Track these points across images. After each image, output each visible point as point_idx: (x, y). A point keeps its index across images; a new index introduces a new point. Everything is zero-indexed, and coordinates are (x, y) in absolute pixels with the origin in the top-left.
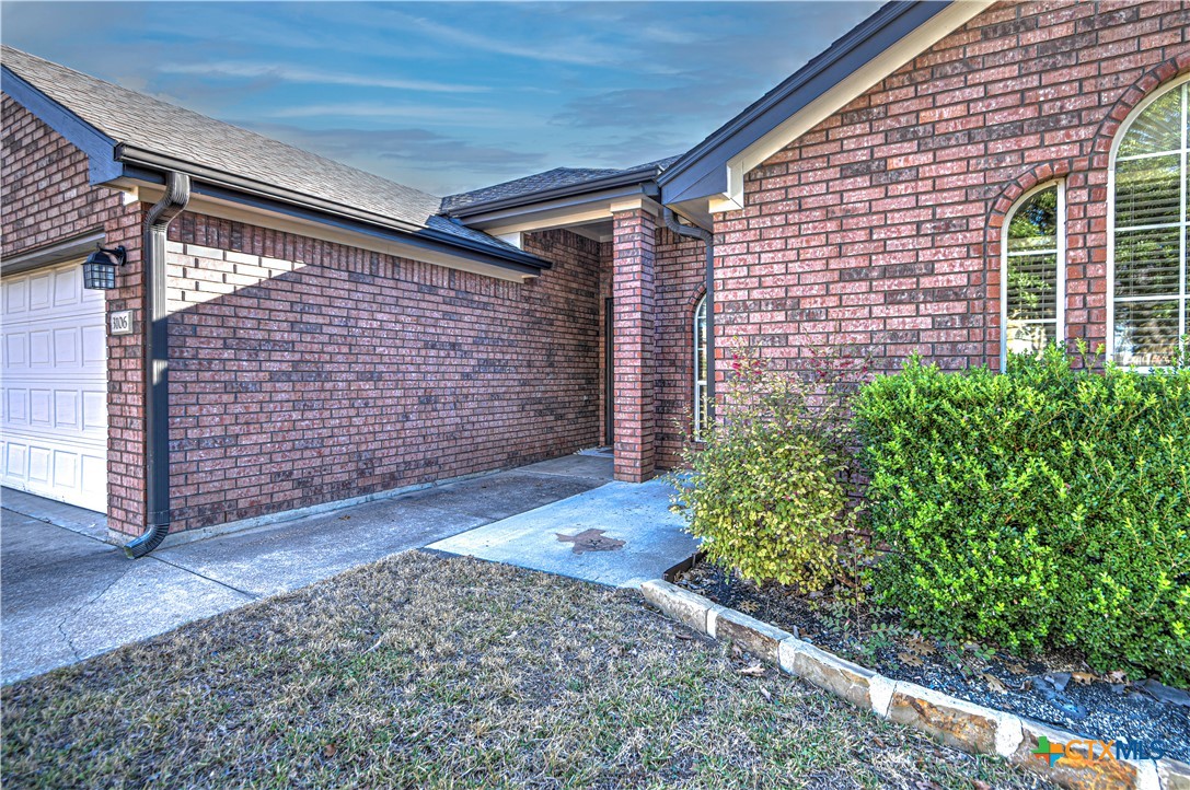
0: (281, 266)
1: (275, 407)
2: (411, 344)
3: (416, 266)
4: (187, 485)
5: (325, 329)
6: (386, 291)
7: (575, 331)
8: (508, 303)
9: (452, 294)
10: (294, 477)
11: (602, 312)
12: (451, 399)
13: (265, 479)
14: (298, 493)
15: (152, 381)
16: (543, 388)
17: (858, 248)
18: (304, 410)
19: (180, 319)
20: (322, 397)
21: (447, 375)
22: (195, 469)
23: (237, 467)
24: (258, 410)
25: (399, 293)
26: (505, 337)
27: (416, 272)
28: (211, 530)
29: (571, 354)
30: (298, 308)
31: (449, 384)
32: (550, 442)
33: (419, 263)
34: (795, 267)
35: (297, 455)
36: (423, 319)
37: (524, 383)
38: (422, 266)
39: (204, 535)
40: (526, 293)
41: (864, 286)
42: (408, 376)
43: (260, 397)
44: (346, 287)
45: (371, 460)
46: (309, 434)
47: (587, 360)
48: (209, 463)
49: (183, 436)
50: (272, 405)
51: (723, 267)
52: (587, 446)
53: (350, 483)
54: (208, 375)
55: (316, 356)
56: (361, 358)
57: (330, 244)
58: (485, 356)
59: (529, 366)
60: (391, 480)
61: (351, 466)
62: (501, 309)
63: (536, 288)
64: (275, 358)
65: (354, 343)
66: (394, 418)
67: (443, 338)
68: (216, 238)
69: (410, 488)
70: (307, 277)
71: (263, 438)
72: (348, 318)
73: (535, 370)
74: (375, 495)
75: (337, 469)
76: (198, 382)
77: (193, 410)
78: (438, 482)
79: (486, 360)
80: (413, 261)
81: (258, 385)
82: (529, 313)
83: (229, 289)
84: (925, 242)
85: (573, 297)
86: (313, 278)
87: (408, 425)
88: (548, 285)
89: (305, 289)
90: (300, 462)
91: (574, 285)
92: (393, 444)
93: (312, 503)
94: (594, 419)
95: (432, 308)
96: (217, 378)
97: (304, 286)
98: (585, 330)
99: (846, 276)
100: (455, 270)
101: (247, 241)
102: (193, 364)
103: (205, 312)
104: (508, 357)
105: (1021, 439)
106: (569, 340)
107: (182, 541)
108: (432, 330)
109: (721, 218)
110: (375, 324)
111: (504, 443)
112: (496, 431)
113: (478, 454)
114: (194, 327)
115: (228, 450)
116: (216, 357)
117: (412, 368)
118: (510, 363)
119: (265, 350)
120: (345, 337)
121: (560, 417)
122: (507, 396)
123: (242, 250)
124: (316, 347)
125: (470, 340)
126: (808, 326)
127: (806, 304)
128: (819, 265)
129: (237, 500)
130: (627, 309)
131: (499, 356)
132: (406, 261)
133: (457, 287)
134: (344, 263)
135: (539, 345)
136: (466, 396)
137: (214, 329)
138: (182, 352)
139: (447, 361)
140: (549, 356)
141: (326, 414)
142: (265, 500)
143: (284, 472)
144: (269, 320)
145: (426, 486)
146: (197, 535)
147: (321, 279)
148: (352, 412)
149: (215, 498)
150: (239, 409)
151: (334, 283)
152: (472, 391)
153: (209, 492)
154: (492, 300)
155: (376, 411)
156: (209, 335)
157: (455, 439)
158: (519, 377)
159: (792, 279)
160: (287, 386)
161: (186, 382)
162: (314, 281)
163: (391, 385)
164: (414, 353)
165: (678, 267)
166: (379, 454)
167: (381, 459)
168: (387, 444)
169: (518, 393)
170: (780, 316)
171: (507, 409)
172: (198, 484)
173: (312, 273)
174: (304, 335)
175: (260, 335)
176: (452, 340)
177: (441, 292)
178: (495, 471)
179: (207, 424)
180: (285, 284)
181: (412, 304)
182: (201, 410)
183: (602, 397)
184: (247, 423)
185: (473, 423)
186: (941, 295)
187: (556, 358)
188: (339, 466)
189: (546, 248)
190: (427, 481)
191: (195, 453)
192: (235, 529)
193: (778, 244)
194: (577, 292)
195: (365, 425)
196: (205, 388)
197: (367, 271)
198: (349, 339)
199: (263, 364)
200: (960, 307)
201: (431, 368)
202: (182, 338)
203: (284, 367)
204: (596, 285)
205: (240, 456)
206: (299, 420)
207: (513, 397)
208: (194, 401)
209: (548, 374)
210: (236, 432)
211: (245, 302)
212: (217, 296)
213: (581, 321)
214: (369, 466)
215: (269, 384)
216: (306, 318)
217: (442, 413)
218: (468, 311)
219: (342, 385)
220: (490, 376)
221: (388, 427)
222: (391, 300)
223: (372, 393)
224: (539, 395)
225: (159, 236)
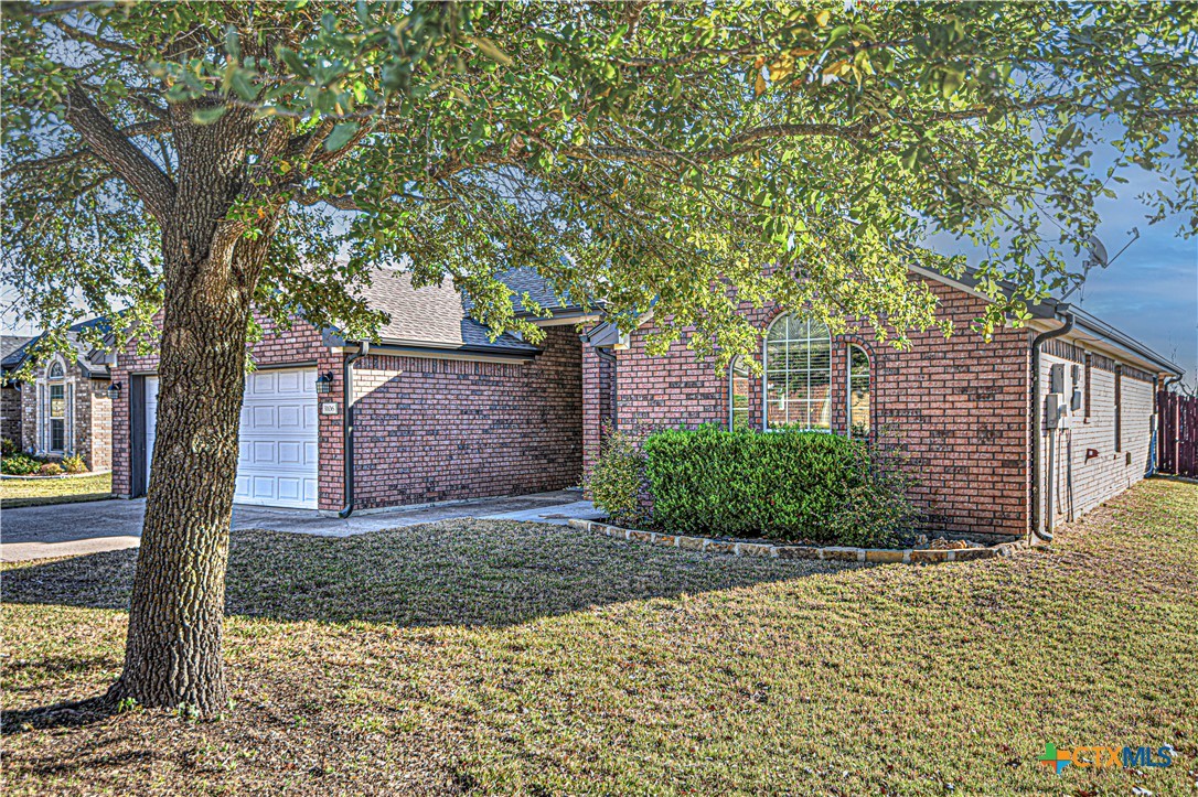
0: (392, 374)
1: (391, 450)
2: (454, 412)
3: (457, 364)
4: (358, 487)
5: (412, 407)
6: (440, 381)
8: (512, 379)
9: (477, 378)
10: (398, 489)
12: (476, 446)
13: (387, 488)
14: (400, 497)
15: (348, 436)
16: (538, 439)
17: (676, 373)
18: (403, 452)
19: (356, 406)
20: (411, 445)
21: (474, 430)
22: (361, 480)
23: (376, 481)
24: (384, 451)
25: (447, 382)
26: (510, 403)
27: (456, 367)
28: (367, 512)
30: (400, 396)
31: (475, 437)
32: (544, 479)
33: (458, 362)
34: (652, 380)
35: (399, 476)
36: (460, 396)
37: (525, 435)
38: (460, 364)
39: (364, 514)
40: (524, 371)
41: (678, 391)
42: (452, 432)
43: (384, 444)
44: (421, 382)
45: (433, 482)
46: (404, 466)
48: (366, 478)
49: (357, 463)
50: (389, 449)
51: (621, 378)
53: (423, 495)
54: (365, 433)
55: (408, 422)
56: (428, 422)
57: (414, 358)
58: (497, 417)
59: (528, 424)
60: (443, 496)
61: (424, 485)
62: (508, 385)
63: (533, 366)
66: (444, 458)
67: (472, 407)
69: (453, 501)
70: (404, 379)
71: (386, 466)
72: (422, 399)
73: (532, 426)
74: (436, 504)
75: (417, 486)
76: (362, 437)
77: (360, 450)
78: (469, 500)
79: (498, 420)
80: (454, 361)
81: (384, 438)
82: (527, 385)
83: (372, 389)
84: (701, 372)
85: (561, 369)
87: (452, 462)
88: (543, 363)
90: (401, 481)
91: (562, 360)
92: (444, 474)
93: (406, 504)
95: (465, 388)
96: (368, 434)
97: (402, 384)
99: (672, 385)
100: (479, 362)
101: (379, 364)
102: (360, 428)
103: (364, 402)
104: (513, 417)
105: (684, 455)
106: (559, 403)
108: (465, 402)
109: (619, 353)
110: (435, 402)
111: (511, 478)
112: (505, 469)
113: (493, 484)
114: (360, 410)
115: (373, 472)
116: (368, 424)
117: (454, 427)
118: (514, 422)
119: (386, 420)
121: (552, 461)
122: (513, 445)
123: (378, 368)
124: (408, 417)
125: (488, 407)
126: (656, 409)
127: (656, 398)
128: (661, 380)
129: (376, 498)
130: (591, 386)
131: (507, 417)
132: (451, 361)
133: (480, 373)
134: (420, 368)
135: (536, 408)
136: (486, 445)
137: (367, 410)
138: (356, 422)
139: (474, 422)
140: (543, 415)
141: (412, 454)
142: (386, 499)
143: (394, 486)
144: (388, 403)
145: (462, 501)
146: (361, 513)
147: (410, 379)
148: (424, 454)
149: (368, 495)
151: (416, 380)
152: (489, 441)
153: (366, 492)
154: (502, 379)
155: (435, 453)
156: (366, 413)
157: (479, 473)
158: (521, 431)
159: (650, 386)
160: (395, 439)
161: (358, 437)
162: (407, 380)
163: (443, 438)
164: (455, 418)
166: (437, 479)
167: (438, 482)
168: (441, 474)
169: (520, 443)
170: (645, 403)
171: (513, 454)
172: (362, 487)
173: (406, 376)
174: (402, 411)
175: (385, 412)
176: (477, 408)
177: (471, 377)
178: (505, 497)
179: (365, 458)
180: (395, 383)
181: (454, 387)
182: (363, 451)
184: (380, 458)
185: (490, 463)
186: (707, 396)
187: (549, 417)
191: (361, 472)
192: (375, 512)
193: (644, 368)
195: (430, 461)
196: (364, 440)
197: (431, 371)
198: (422, 411)
199: (386, 427)
200: (713, 402)
201: (465, 427)
202: (357, 415)
203: (395, 428)
205: (377, 475)
206: (401, 457)
207: (517, 445)
208: (361, 446)
209: (542, 428)
210: (376, 463)
211: (378, 395)
212: (368, 393)
214: (432, 486)
215: (388, 438)
216: (404, 401)
217: (471, 456)
218: (487, 388)
219: (419, 438)
220: (501, 431)
221: (442, 463)
222: (442, 386)
223: (433, 443)
224: (535, 444)
225: (351, 367)
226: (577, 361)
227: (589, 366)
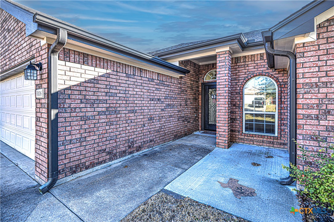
0: (102, 71)
1: (100, 125)
2: (146, 99)
3: (147, 72)
4: (65, 159)
5: (118, 95)
6: (138, 81)
7: (193, 94)
8: (174, 85)
9: (158, 82)
10: (106, 151)
11: (200, 88)
12: (158, 118)
13: (96, 153)
14: (108, 157)
15: (51, 118)
16: (184, 113)
18: (110, 125)
19: (63, 92)
20: (117, 120)
21: (156, 109)
22: (69, 152)
23: (85, 149)
24: (94, 126)
25: (142, 82)
26: (173, 96)
27: (147, 74)
28: (75, 175)
29: (192, 101)
30: (108, 87)
31: (157, 113)
32: (186, 130)
33: (148, 71)
35: (108, 142)
36: (150, 91)
37: (179, 111)
38: (149, 72)
39: (72, 178)
40: (179, 81)
42: (145, 111)
43: (94, 121)
44: (125, 79)
45: (133, 142)
46: (112, 134)
47: (196, 103)
48: (75, 149)
49: (64, 139)
50: (99, 124)
51: (303, 67)
52: (196, 131)
53: (126, 151)
54: (74, 114)
55: (115, 105)
56: (130, 105)
57: (120, 63)
58: (168, 103)
59: (180, 106)
60: (139, 148)
61: (126, 145)
62: (173, 87)
63: (182, 80)
64: (100, 106)
65: (127, 100)
66: (140, 126)
67: (156, 97)
68: (78, 59)
69: (145, 150)
70: (112, 76)
71: (95, 137)
72: (125, 90)
73: (182, 107)
74: (134, 154)
75: (121, 146)
76: (70, 117)
77: (68, 128)
78: (154, 147)
79: (168, 104)
80: (146, 70)
81: (94, 117)
82: (180, 88)
83: (83, 80)
85: (192, 82)
86: (114, 76)
87: (145, 128)
88: (186, 79)
89: (111, 80)
90: (109, 145)
91: (193, 79)
92: (140, 135)
93: (113, 160)
94: (198, 122)
95: (152, 86)
96: (78, 115)
97: (111, 79)
98: (196, 93)
100: (159, 73)
101: (90, 61)
102: (69, 110)
103: (74, 89)
104: (174, 103)
106: (191, 97)
107: (63, 182)
108: (152, 94)
109: (302, 46)
110: (135, 93)
111: (173, 132)
112: (171, 128)
113: (166, 136)
114: (69, 95)
115: (82, 143)
116: (78, 107)
117: (146, 108)
118: (175, 105)
119: (96, 103)
120: (124, 97)
121: (189, 122)
122: (174, 116)
123: (88, 64)
124: (115, 102)
125: (164, 98)
129: (85, 162)
131: (172, 103)
132: (144, 70)
133: (160, 79)
134: (124, 70)
135: (183, 99)
136: (162, 117)
137: (77, 96)
138: (64, 105)
139: (157, 105)
140: (186, 102)
141: (118, 126)
142: (96, 161)
143: (103, 149)
144: (98, 92)
145: (150, 149)
146: (70, 178)
147: (116, 76)
148: (127, 125)
149: (77, 163)
150: (86, 126)
151: (121, 78)
152: (164, 115)
153: (74, 161)
154: (170, 84)
155: (135, 124)
156: (75, 98)
157: (159, 132)
158: (177, 109)
160: (104, 117)
161: (65, 117)
162: (114, 77)
163: (139, 114)
164: (147, 103)
165: (237, 72)
166: (135, 139)
167: (136, 141)
168: (138, 135)
169: (177, 115)
171: (174, 120)
172: (70, 158)
173: (113, 74)
174: (110, 97)
175: (95, 98)
176: (158, 97)
177: (155, 81)
178: (171, 142)
179: (74, 133)
180: (104, 78)
181: (146, 85)
182: (72, 128)
183: (200, 115)
184: (89, 132)
185: (164, 126)
187: (188, 103)
188: (122, 145)
189: (185, 66)
190: (150, 147)
191: (69, 146)
192: (84, 174)
194: (193, 81)
195: (131, 129)
196: (73, 119)
197: (132, 74)
198: (126, 98)
199: (96, 109)
201: (152, 108)
202: (64, 100)
203: (104, 109)
204: (198, 79)
205: (87, 145)
206: (109, 129)
207: (176, 116)
208: (69, 125)
209: (185, 108)
210: (85, 136)
211: (89, 85)
212: (78, 82)
213: (194, 90)
214: (132, 144)
215: (98, 116)
216: (111, 91)
217: (155, 123)
218: (163, 87)
219: (123, 115)
220: (169, 110)
221: (138, 130)
222: (139, 84)
223: (133, 118)
224: (183, 115)
225: (55, 57)
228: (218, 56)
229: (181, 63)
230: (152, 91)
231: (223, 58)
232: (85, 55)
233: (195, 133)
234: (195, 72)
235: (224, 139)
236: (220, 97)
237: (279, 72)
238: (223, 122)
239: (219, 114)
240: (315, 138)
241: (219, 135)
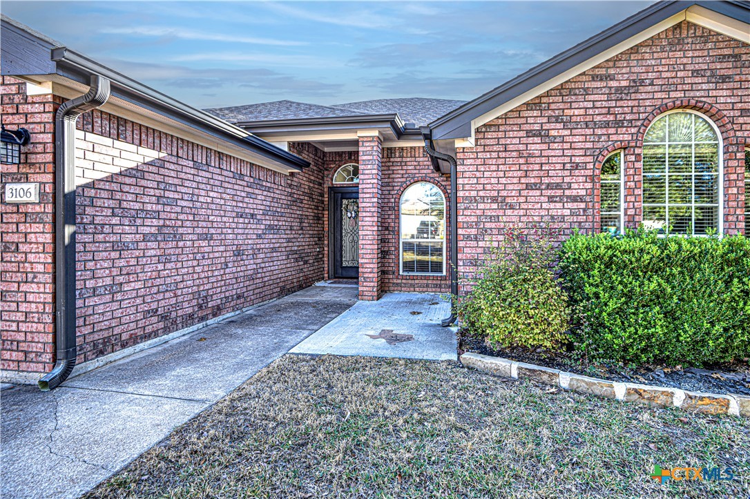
0: (152, 155)
1: (147, 261)
2: (229, 214)
3: (232, 160)
4: (85, 325)
5: (179, 203)
6: (216, 177)
7: (313, 207)
8: (280, 188)
9: (252, 180)
10: (159, 313)
11: (326, 196)
12: (251, 252)
13: (140, 316)
14: (161, 325)
15: (64, 242)
16: (297, 244)
17: (535, 173)
18: (165, 262)
19: (81, 192)
20: (177, 253)
21: (248, 235)
22: (91, 312)
23: (121, 308)
24: (136, 263)
25: (223, 179)
26: (279, 210)
27: (232, 164)
28: (103, 359)
29: (311, 221)
30: (162, 186)
31: (250, 242)
32: (301, 279)
33: (234, 157)
34: (503, 181)
35: (161, 296)
36: (236, 197)
37: (289, 241)
38: (236, 160)
39: (97, 364)
40: (289, 182)
41: (538, 193)
42: (227, 237)
43: (137, 253)
44: (192, 172)
45: (206, 297)
46: (168, 280)
47: (319, 225)
48: (102, 307)
49: (83, 286)
50: (144, 259)
51: (463, 177)
52: (318, 280)
53: (193, 315)
54: (101, 236)
55: (173, 222)
56: (201, 224)
57: (182, 140)
58: (268, 223)
59: (291, 230)
60: (217, 311)
61: (194, 302)
62: (278, 192)
63: (295, 179)
64: (147, 224)
65: (196, 213)
66: (219, 267)
67: (247, 211)
68: (108, 129)
69: (228, 315)
70: (168, 164)
71: (139, 285)
72: (193, 194)
73: (294, 232)
74: (209, 322)
75: (186, 305)
76: (94, 242)
77: (90, 265)
78: (244, 310)
79: (269, 225)
80: (230, 156)
81: (135, 244)
82: (291, 194)
83: (117, 170)
84: (567, 173)
85: (312, 185)
86: (172, 165)
87: (228, 271)
88: (301, 177)
89: (166, 172)
90: (163, 302)
91: (312, 178)
92: (219, 285)
93: (170, 332)
94: (322, 263)
95: (240, 190)
96: (107, 239)
97: (166, 170)
98: (318, 206)
99: (529, 187)
100: (253, 164)
101: (129, 133)
102: (90, 229)
103: (100, 187)
104: (280, 223)
106: (310, 213)
107: (81, 371)
108: (241, 205)
109: (461, 151)
110: (209, 200)
111: (278, 281)
112: (275, 272)
113: (265, 289)
114: (92, 198)
115: (115, 295)
116: (107, 222)
117: (229, 231)
118: (282, 227)
119: (140, 218)
120: (191, 208)
121: (306, 262)
122: (280, 249)
123: (125, 140)
124: (173, 216)
125: (261, 212)
126: (509, 212)
127: (509, 200)
128: (515, 180)
129: (121, 334)
130: (368, 196)
131: (276, 223)
132: (227, 155)
133: (254, 176)
134: (190, 155)
135: (296, 216)
136: (259, 249)
137: (105, 201)
138: (82, 219)
139: (249, 226)
140: (301, 223)
141: (179, 265)
142: (139, 332)
143: (152, 310)
144: (144, 194)
145: (237, 313)
146: (92, 365)
147: (176, 166)
148: (195, 263)
149: (106, 334)
150: (122, 263)
151: (185, 169)
152: (262, 246)
153: (101, 330)
154: (273, 185)
155: (209, 262)
156: (102, 205)
157: (253, 279)
158: (286, 236)
159: (501, 187)
160: (154, 245)
161: (85, 243)
162: (172, 167)
163: (218, 243)
164: (231, 221)
165: (390, 172)
166: (210, 292)
167: (212, 296)
168: (215, 285)
169: (286, 247)
170: (495, 206)
171: (280, 258)
172: (94, 324)
173: (171, 161)
174: (165, 207)
175: (137, 206)
176: (252, 212)
178: (274, 299)
179: (100, 276)
180: (154, 168)
181: (230, 186)
182: (96, 265)
183: (326, 249)
184: (128, 274)
185: (263, 268)
186: (574, 199)
187: (304, 224)
188: (187, 303)
189: (299, 153)
190: (238, 309)
191: (91, 299)
192: (119, 357)
193: (494, 168)
194: (314, 182)
195: (202, 272)
196: (99, 247)
197: (204, 162)
198: (193, 210)
199: (139, 228)
200: (583, 205)
201: (240, 231)
202: (82, 208)
203: (153, 230)
204: (323, 179)
205: (123, 300)
206: (162, 270)
207: (283, 250)
208: (91, 258)
209: (300, 234)
210: (121, 281)
211: (127, 180)
212: (108, 174)
213: (316, 201)
214: (205, 301)
215: (143, 243)
216: (167, 194)
217: (247, 262)
218: (260, 192)
219: (189, 243)
220: (271, 236)
221: (216, 273)
222: (217, 183)
223: (207, 249)
224: (296, 248)
225: (70, 124)
226: (321, 181)
227: (366, 177)
228: (361, 144)
229: (292, 145)
230: (240, 199)
231: (369, 149)
232: (121, 122)
233: (317, 284)
234: (316, 165)
235: (372, 284)
236: (364, 214)
237: (447, 177)
238: (370, 256)
239: (364, 242)
240: (474, 263)
241: (364, 279)
